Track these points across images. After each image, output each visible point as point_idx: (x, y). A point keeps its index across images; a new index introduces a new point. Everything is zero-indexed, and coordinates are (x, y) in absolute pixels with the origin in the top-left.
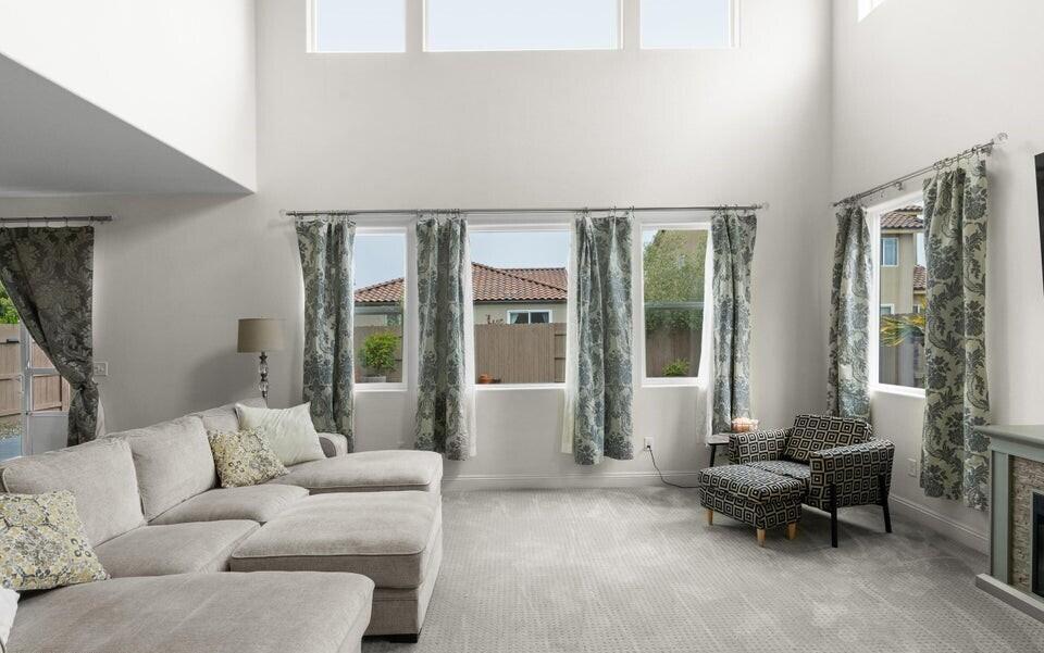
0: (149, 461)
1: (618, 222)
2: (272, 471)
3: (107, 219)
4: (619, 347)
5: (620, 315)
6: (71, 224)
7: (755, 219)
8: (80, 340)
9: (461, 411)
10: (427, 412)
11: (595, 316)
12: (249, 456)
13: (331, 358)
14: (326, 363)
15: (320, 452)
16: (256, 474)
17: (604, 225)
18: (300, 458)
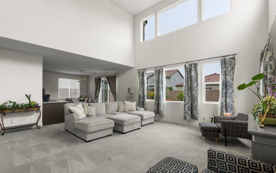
0: (107, 106)
1: (194, 64)
2: (125, 111)
3: (117, 74)
4: (194, 93)
5: (194, 86)
6: (114, 75)
7: (235, 58)
8: (115, 91)
9: (161, 105)
10: (156, 105)
11: (188, 86)
12: (123, 108)
13: (142, 95)
14: (141, 95)
15: (136, 110)
16: (123, 111)
17: (191, 65)
18: (132, 110)
